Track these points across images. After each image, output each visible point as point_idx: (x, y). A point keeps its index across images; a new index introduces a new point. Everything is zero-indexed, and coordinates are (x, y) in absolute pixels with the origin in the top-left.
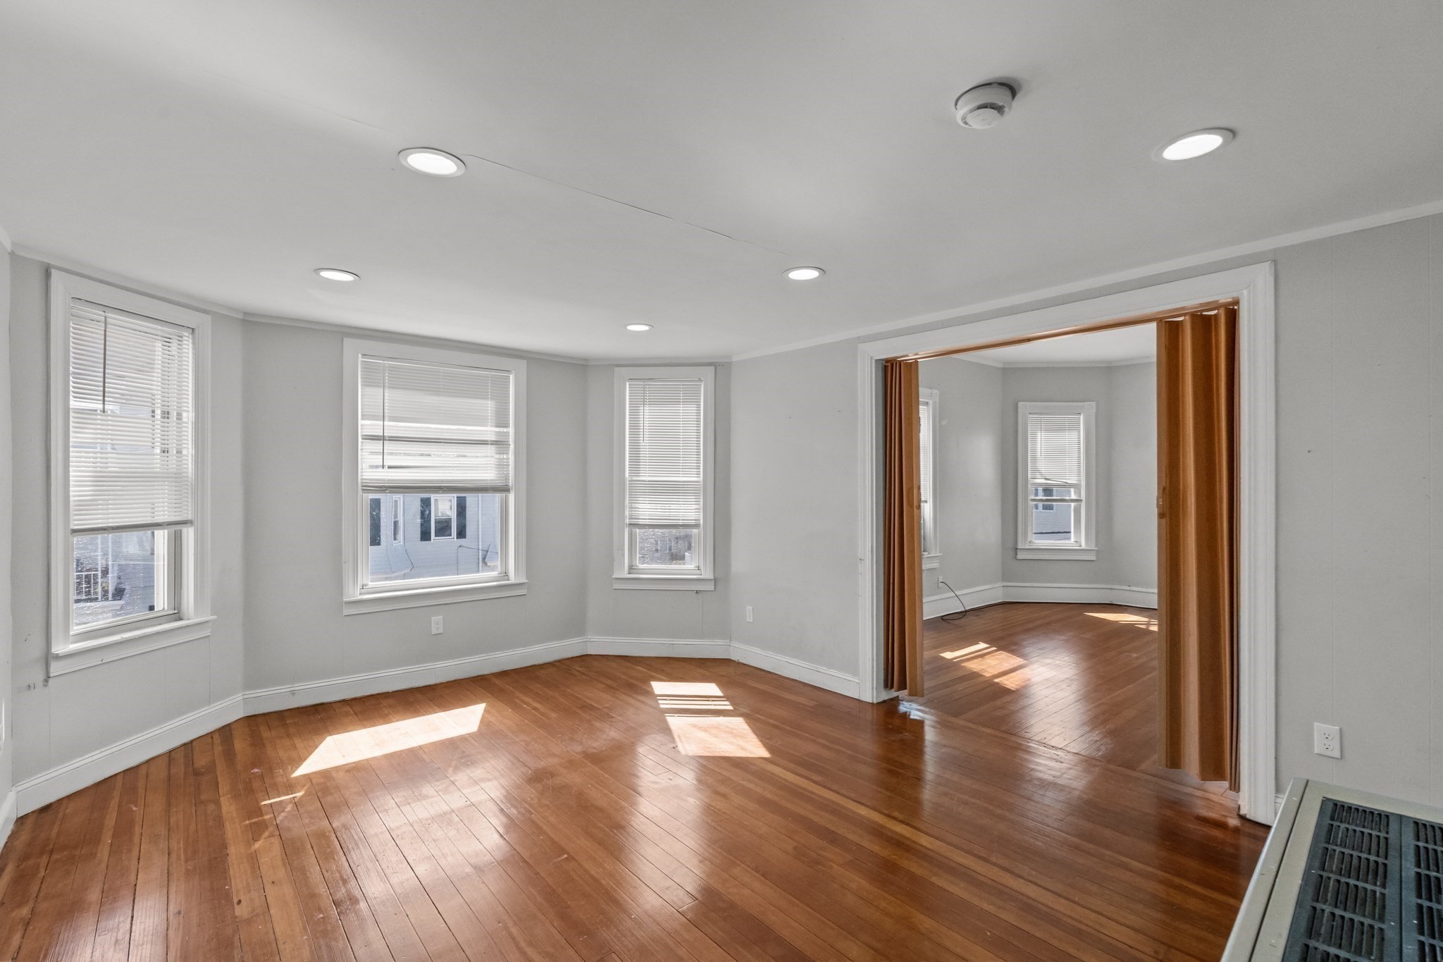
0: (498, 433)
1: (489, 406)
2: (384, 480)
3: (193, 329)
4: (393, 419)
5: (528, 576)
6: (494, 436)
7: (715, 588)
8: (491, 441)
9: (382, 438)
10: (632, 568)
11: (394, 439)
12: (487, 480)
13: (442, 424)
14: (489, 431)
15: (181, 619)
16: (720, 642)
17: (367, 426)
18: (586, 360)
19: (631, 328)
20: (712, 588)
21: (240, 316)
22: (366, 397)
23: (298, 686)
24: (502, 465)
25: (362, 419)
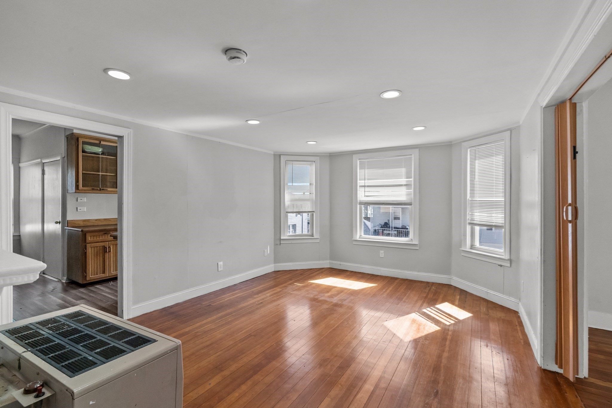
0: (407, 181)
1: (403, 170)
2: (365, 200)
3: (315, 161)
4: (368, 179)
5: (420, 240)
6: (405, 183)
7: (511, 265)
8: (404, 185)
9: (364, 186)
10: (472, 247)
11: (368, 186)
12: (402, 200)
13: (384, 179)
14: (403, 181)
15: (313, 237)
16: (513, 299)
17: (360, 183)
18: (451, 142)
19: (415, 129)
20: (509, 265)
21: (329, 155)
22: (360, 173)
23: (342, 263)
24: (408, 194)
25: (359, 180)
